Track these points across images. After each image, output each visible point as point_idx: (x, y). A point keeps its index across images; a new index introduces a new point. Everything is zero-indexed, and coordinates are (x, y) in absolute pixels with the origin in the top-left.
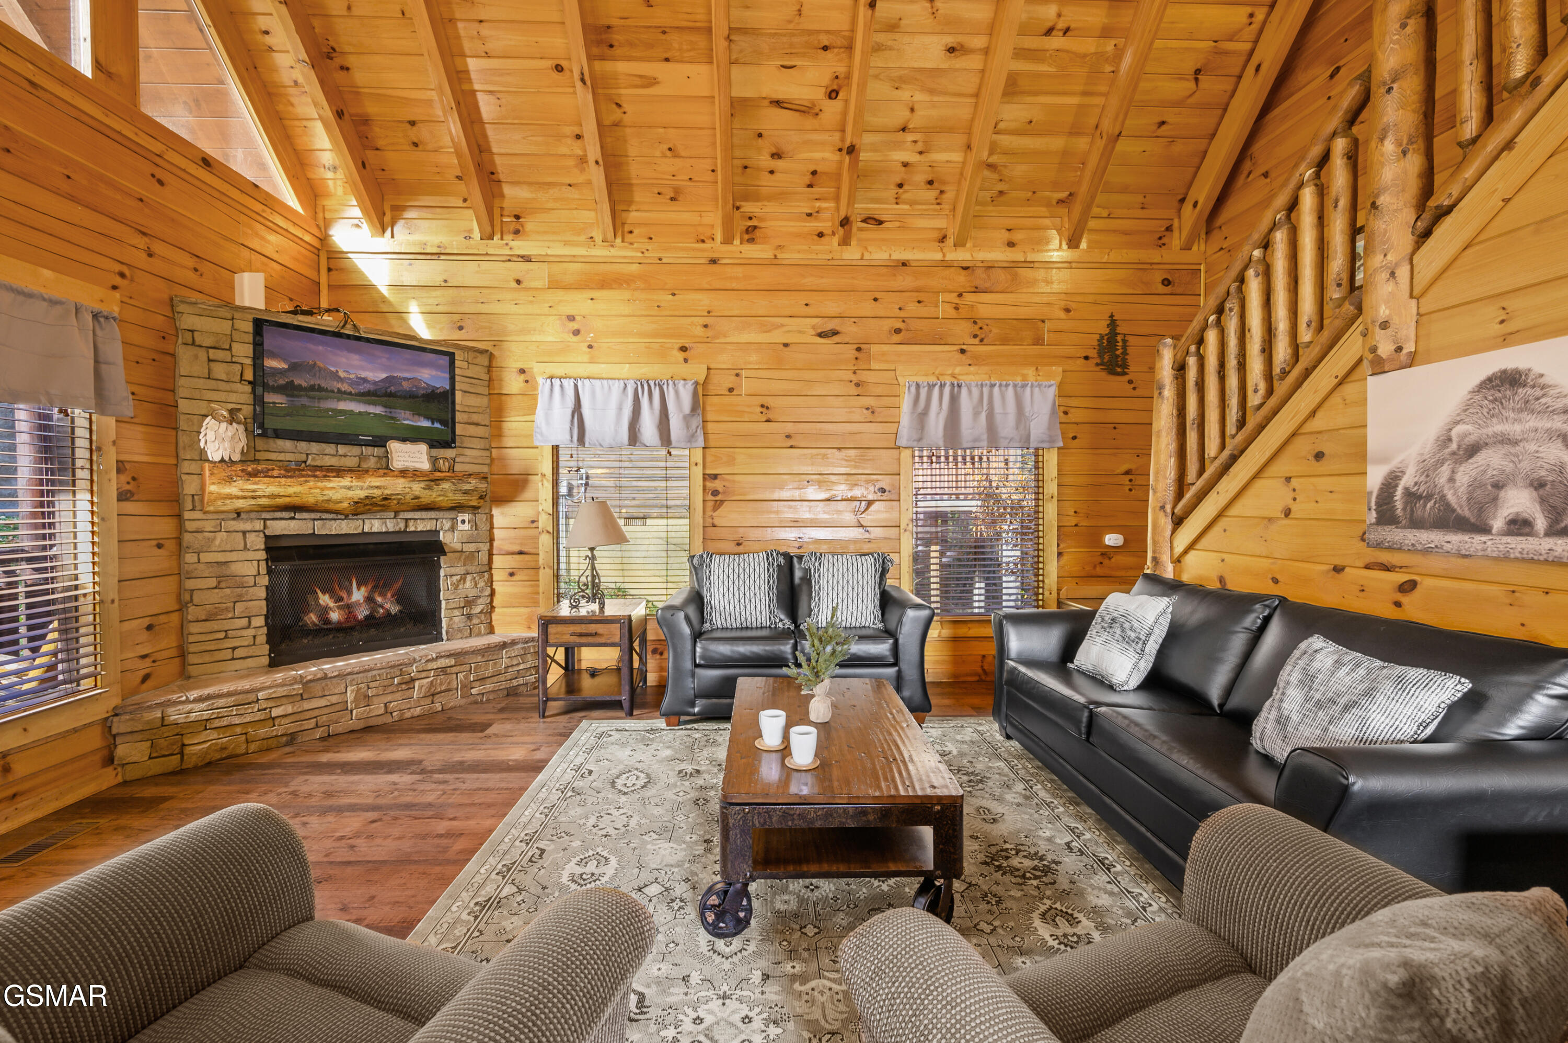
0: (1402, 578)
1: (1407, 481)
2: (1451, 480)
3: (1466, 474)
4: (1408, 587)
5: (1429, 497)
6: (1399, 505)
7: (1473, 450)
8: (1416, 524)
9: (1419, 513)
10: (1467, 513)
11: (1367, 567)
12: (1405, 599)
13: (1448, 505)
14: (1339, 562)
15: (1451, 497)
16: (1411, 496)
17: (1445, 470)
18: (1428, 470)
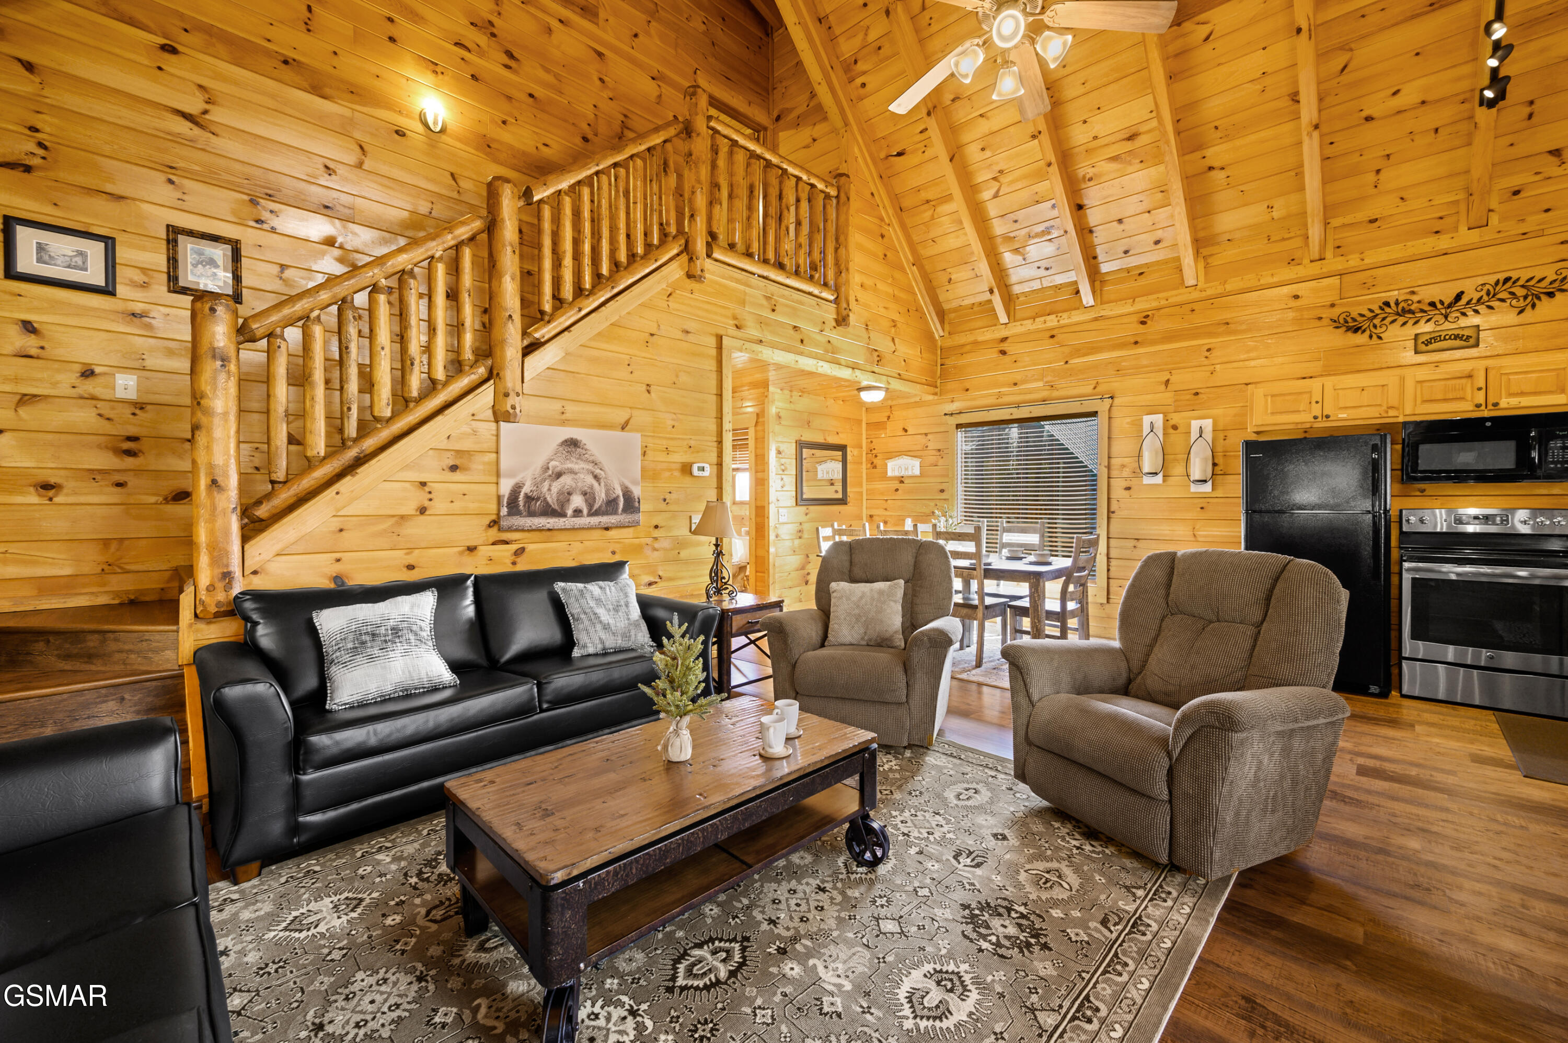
0: (514, 547)
1: (526, 489)
2: (549, 490)
3: (556, 486)
4: (520, 552)
5: (538, 499)
6: (521, 503)
7: (559, 475)
8: (531, 514)
9: (533, 508)
10: (556, 507)
11: (493, 544)
12: (518, 560)
13: (547, 503)
14: (472, 543)
15: (549, 499)
16: (529, 498)
17: (546, 484)
18: (537, 485)
